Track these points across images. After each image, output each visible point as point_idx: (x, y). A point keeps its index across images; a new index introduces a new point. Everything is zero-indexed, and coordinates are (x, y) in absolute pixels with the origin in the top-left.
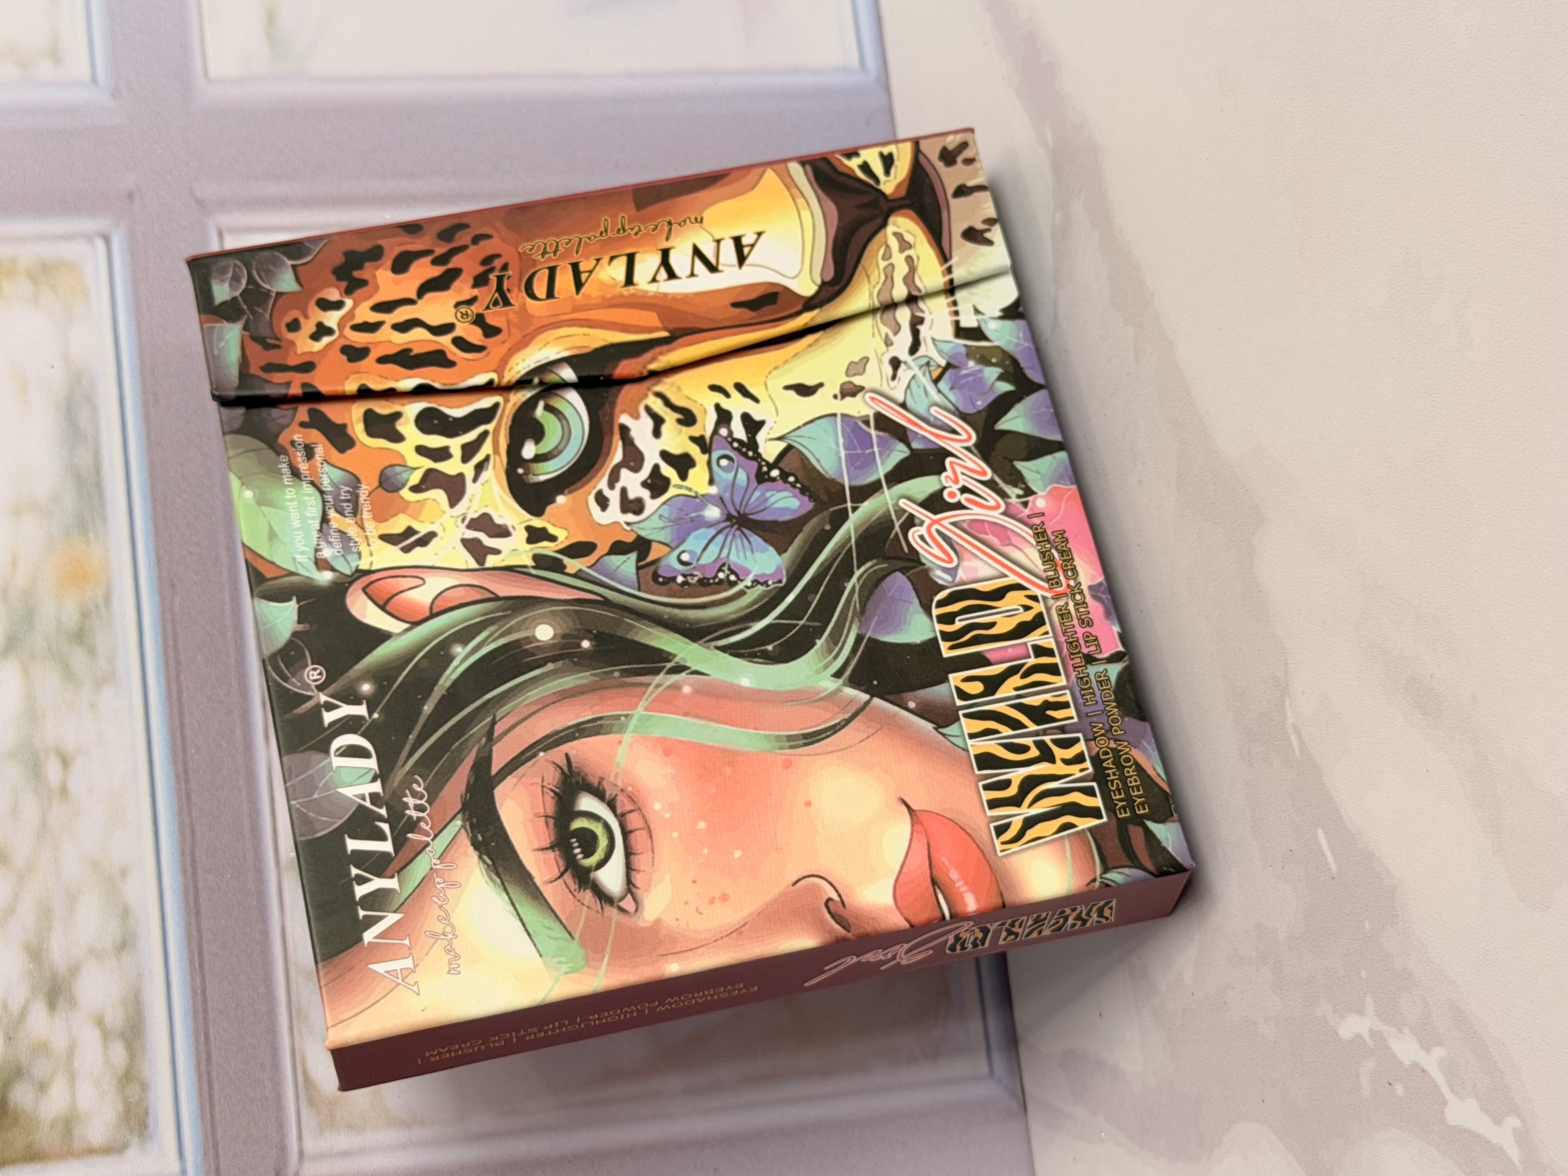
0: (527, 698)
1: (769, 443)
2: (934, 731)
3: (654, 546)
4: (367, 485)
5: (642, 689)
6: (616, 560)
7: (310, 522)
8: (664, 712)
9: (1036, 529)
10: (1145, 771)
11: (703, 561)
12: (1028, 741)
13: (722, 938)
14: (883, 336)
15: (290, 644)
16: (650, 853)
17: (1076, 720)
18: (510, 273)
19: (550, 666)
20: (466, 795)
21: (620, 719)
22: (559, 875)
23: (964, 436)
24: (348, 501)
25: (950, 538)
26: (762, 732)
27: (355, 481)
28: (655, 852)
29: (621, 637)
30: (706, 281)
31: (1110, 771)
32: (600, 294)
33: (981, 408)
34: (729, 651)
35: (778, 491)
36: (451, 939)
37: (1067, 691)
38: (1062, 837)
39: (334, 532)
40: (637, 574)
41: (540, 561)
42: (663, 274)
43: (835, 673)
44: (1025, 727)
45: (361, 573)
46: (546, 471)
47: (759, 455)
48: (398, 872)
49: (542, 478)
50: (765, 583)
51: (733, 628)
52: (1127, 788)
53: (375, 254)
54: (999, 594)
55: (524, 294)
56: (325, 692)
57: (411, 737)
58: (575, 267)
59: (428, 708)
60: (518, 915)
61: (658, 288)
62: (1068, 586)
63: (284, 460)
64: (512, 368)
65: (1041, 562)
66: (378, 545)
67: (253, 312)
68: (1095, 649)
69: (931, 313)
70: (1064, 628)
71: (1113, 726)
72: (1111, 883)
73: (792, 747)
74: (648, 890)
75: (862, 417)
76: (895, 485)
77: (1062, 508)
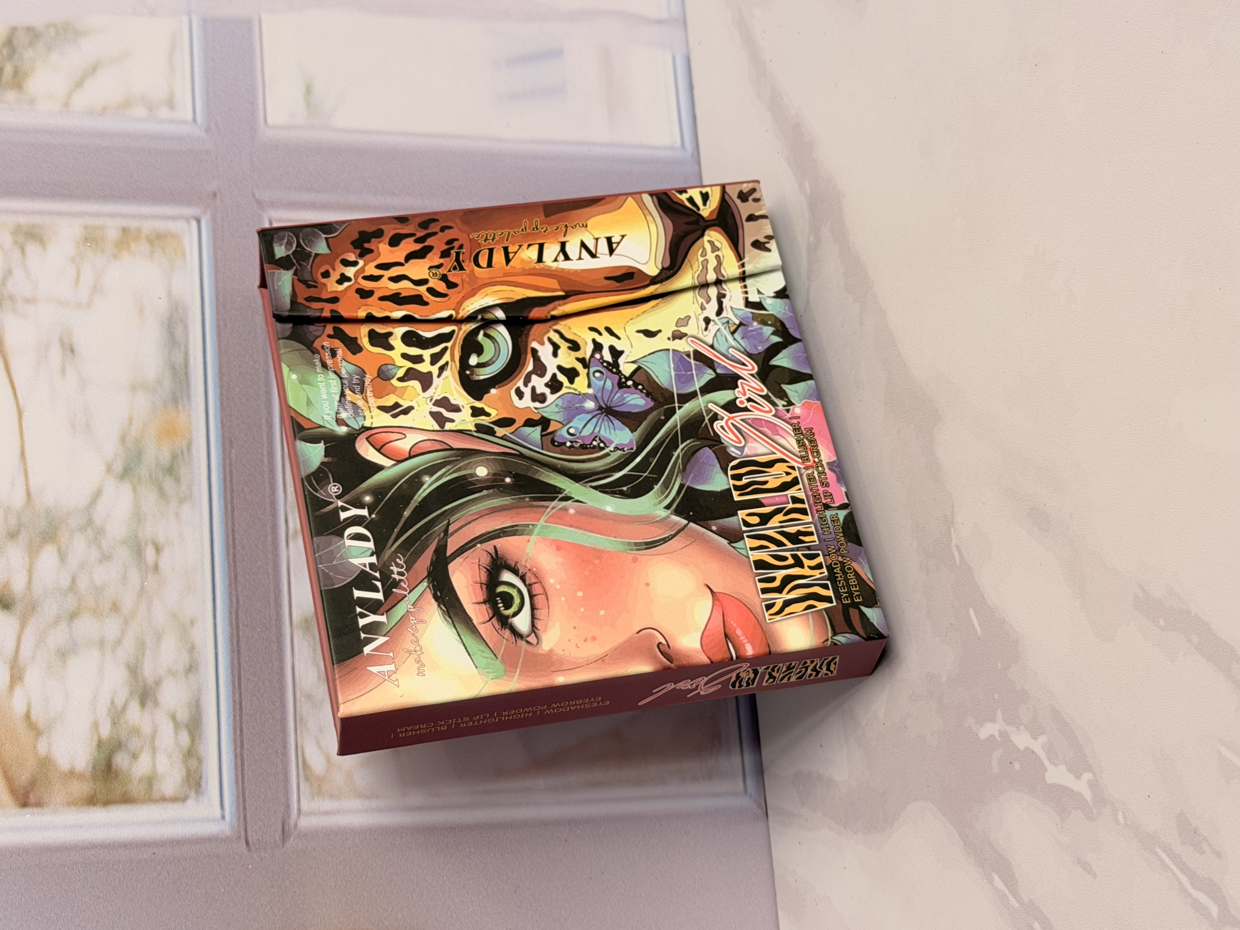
0: (471, 510)
1: (626, 364)
2: (728, 545)
3: (552, 423)
4: (370, 375)
5: (544, 509)
6: (528, 430)
7: (333, 396)
8: (556, 524)
9: (795, 426)
10: (860, 576)
11: (583, 434)
12: (787, 554)
13: (592, 663)
14: (700, 304)
15: (319, 470)
16: (546, 610)
17: (817, 543)
18: (464, 250)
19: (485, 492)
20: (430, 566)
21: (529, 527)
22: (488, 619)
23: (750, 367)
24: (358, 384)
25: (740, 429)
26: (619, 540)
27: (363, 372)
28: (550, 609)
29: (531, 477)
30: (588, 263)
31: (839, 575)
32: (521, 266)
33: (761, 351)
34: (599, 489)
35: (632, 394)
36: (419, 654)
37: (812, 525)
38: (808, 613)
39: (348, 402)
40: (541, 439)
41: (480, 428)
42: (561, 257)
43: (665, 506)
44: (785, 545)
45: (365, 429)
46: (484, 374)
47: (620, 372)
48: (387, 612)
49: (482, 378)
50: (623, 449)
51: (602, 476)
52: (848, 586)
53: (379, 234)
54: (771, 464)
55: (473, 263)
56: (341, 500)
57: (396, 530)
58: (506, 249)
59: (407, 514)
60: (462, 642)
61: (558, 265)
62: (814, 462)
63: (317, 357)
64: (464, 308)
65: (797, 446)
66: (376, 412)
67: (300, 265)
68: (830, 501)
69: (730, 292)
70: (811, 487)
71: (841, 548)
72: (837, 643)
73: (637, 550)
74: (545, 631)
75: (685, 352)
76: (706, 394)
77: (811, 414)
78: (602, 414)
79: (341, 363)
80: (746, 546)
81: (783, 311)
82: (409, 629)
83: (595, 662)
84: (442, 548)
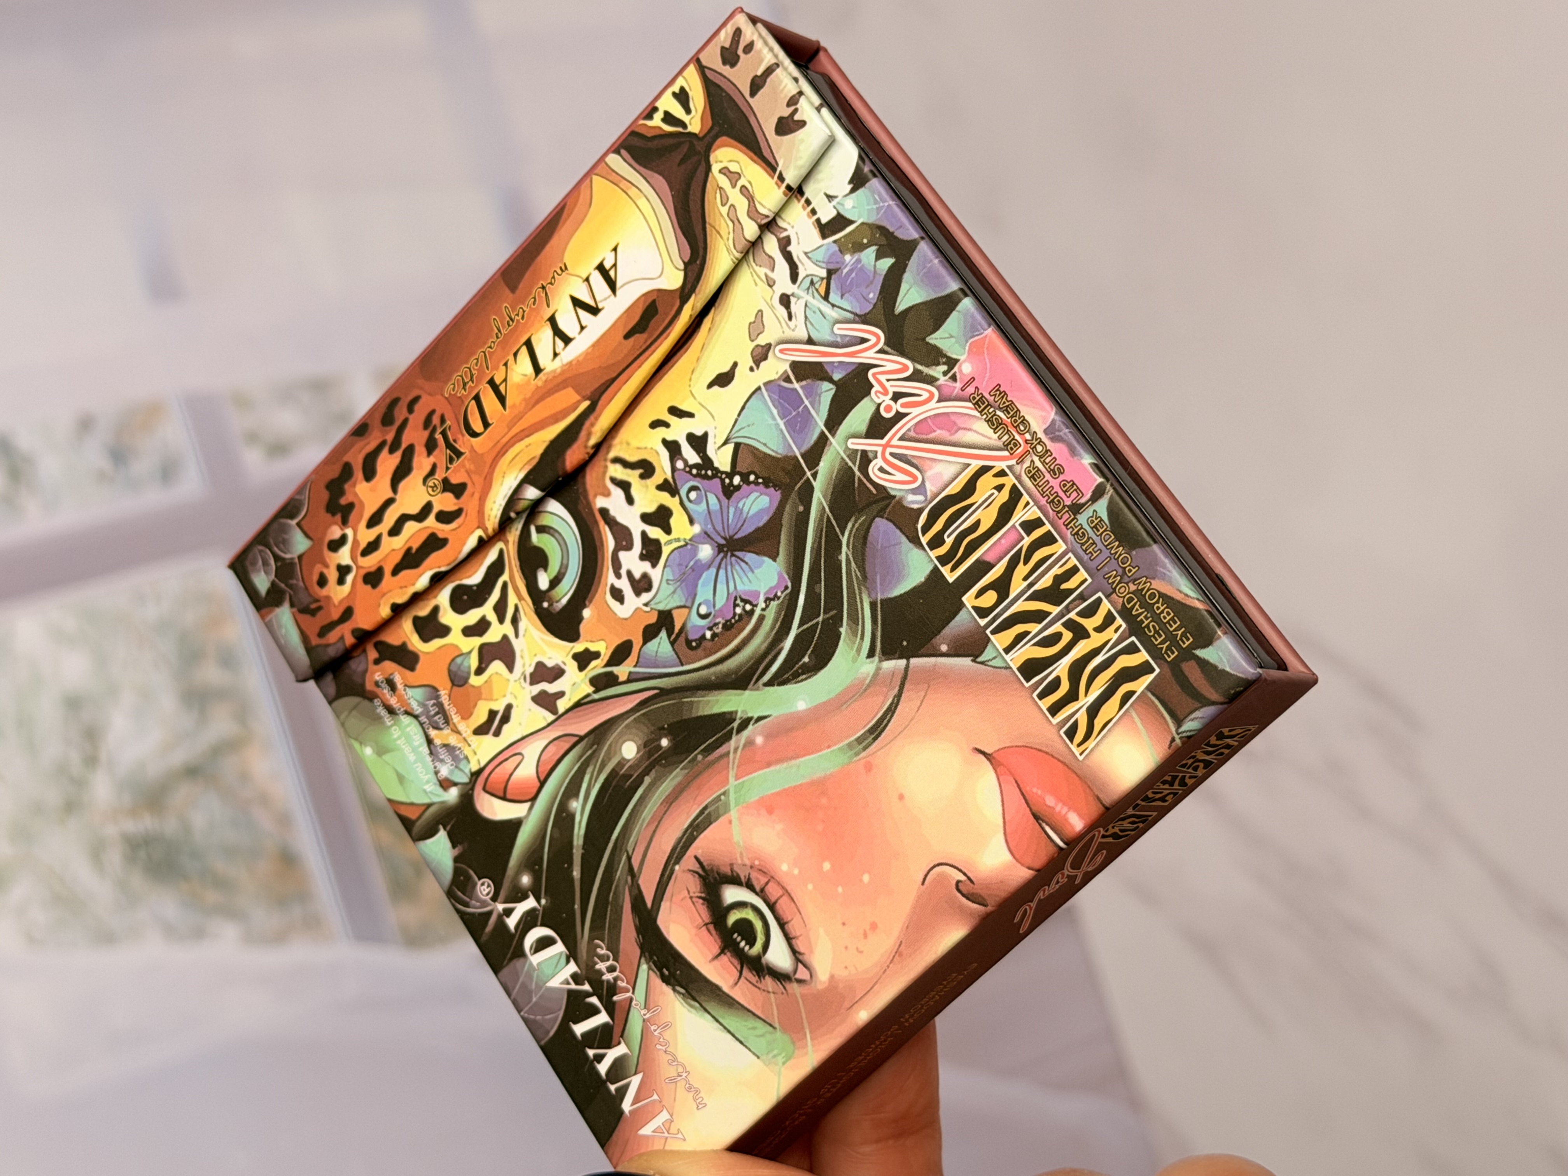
0: (644, 819)
1: (719, 452)
2: (973, 664)
3: (675, 613)
4: (444, 690)
5: (724, 761)
6: (652, 645)
8: (751, 773)
9: (974, 398)
10: (1172, 599)
11: (718, 606)
13: (888, 967)
15: (457, 872)
16: (798, 915)
17: (1090, 580)
18: (448, 423)
19: (647, 780)
20: (638, 937)
21: (720, 800)
22: (738, 974)
23: (873, 340)
24: (437, 714)
25: (905, 455)
26: (836, 747)
28: (802, 912)
29: (688, 719)
30: (597, 326)
31: (1142, 617)
32: (521, 397)
34: (776, 683)
35: (747, 497)
36: (686, 1077)
37: (1070, 555)
38: (1127, 710)
39: (441, 748)
40: (674, 650)
42: (560, 343)
43: (868, 654)
45: (476, 775)
47: (717, 470)
48: (622, 1036)
50: (776, 597)
51: (770, 657)
52: (1163, 626)
53: (347, 472)
54: (970, 488)
55: (468, 436)
56: (499, 900)
57: (576, 906)
58: (491, 382)
59: (576, 873)
60: (725, 1028)
61: (561, 360)
62: (1026, 441)
63: (379, 704)
64: (489, 516)
65: (992, 431)
66: (475, 740)
67: (291, 587)
68: (1077, 495)
69: (793, 227)
70: (1040, 489)
71: (1125, 568)
72: (1189, 734)
73: (865, 749)
74: (811, 952)
75: (782, 375)
76: (837, 429)
77: (987, 360)
78: (725, 556)
79: (406, 694)
80: (997, 650)
81: (875, 207)
82: (658, 1047)
83: (891, 963)
84: (638, 900)
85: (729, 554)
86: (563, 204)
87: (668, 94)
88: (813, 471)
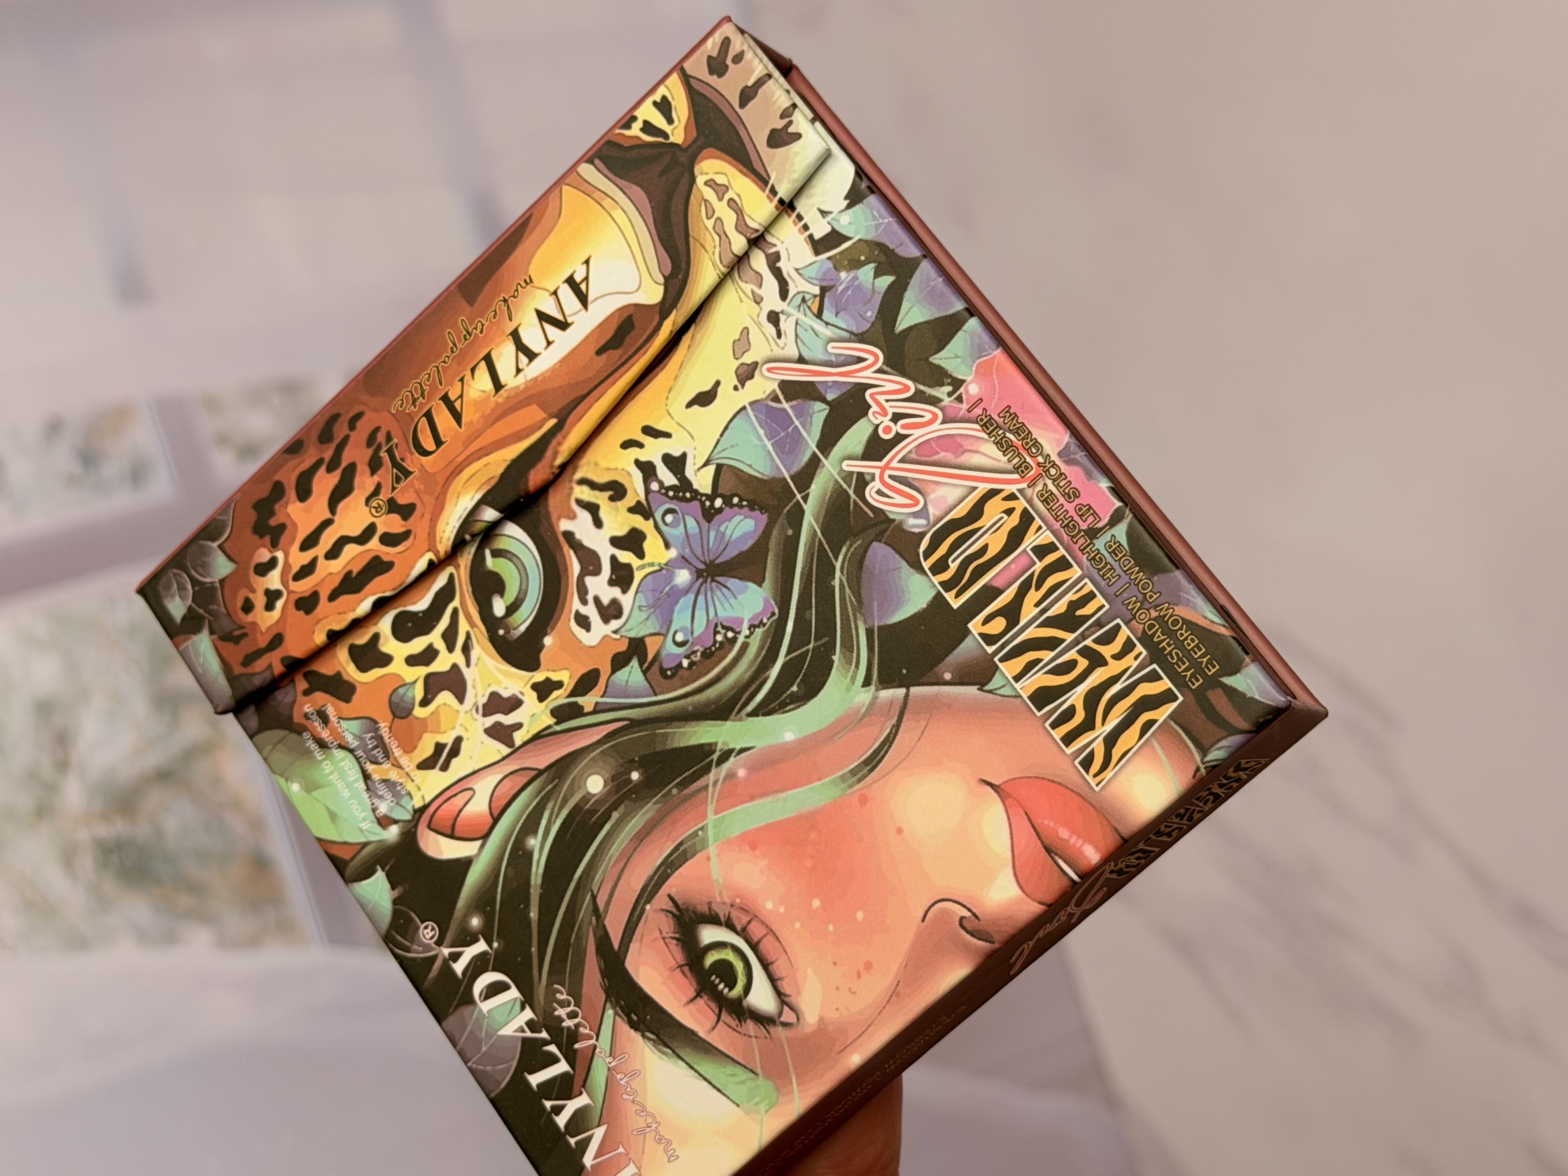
0: (612, 855)
1: (699, 474)
2: (980, 692)
3: (648, 641)
4: (384, 722)
5: (703, 793)
6: (622, 675)
7: (356, 785)
8: (732, 807)
9: (982, 420)
10: (1197, 625)
11: (696, 634)
12: (1072, 654)
13: (884, 1008)
14: (750, 295)
15: (396, 913)
16: (784, 955)
18: (396, 440)
19: (615, 815)
20: (603, 981)
21: (698, 835)
22: (716, 1018)
23: (871, 359)
24: (376, 747)
25: (906, 478)
26: (827, 780)
27: (373, 724)
28: (788, 952)
29: (662, 751)
30: (562, 344)
31: (1164, 644)
32: (478, 415)
33: (873, 319)
34: (760, 712)
35: (730, 520)
36: (656, 1128)
37: (1086, 580)
38: (1149, 739)
39: (379, 784)
40: (646, 679)
42: (523, 359)
43: (864, 683)
44: (1064, 640)
45: (419, 812)
46: (522, 620)
47: (696, 492)
48: (584, 1086)
49: (523, 628)
50: (761, 624)
51: (754, 686)
52: (1187, 653)
53: (278, 491)
54: (977, 512)
55: (417, 455)
56: (444, 944)
57: (533, 949)
58: (445, 399)
59: (534, 914)
60: (701, 1075)
61: (525, 376)
62: (1039, 464)
63: (308, 737)
64: (441, 538)
65: (1001, 453)
66: (420, 776)
67: (209, 612)
68: (1093, 519)
69: (782, 243)
70: (1053, 513)
71: (1146, 594)
72: (1214, 763)
73: (859, 781)
74: (799, 993)
75: (769, 395)
76: (831, 451)
77: (996, 381)
78: (705, 582)
79: (341, 726)
80: (1006, 678)
81: (874, 223)
82: (624, 1096)
83: (887, 1003)
84: (603, 941)
85: (709, 580)
86: (528, 214)
87: (649, 102)
88: (803, 494)
